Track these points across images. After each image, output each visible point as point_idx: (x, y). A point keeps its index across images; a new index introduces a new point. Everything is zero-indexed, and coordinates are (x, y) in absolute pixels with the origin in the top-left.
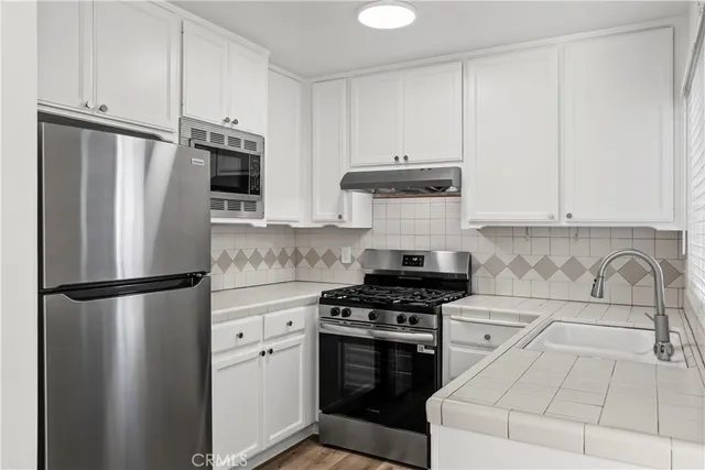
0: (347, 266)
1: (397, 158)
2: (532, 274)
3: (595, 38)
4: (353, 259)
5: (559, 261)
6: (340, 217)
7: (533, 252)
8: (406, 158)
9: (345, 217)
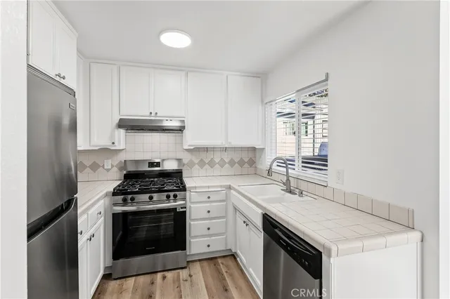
0: (108, 170)
1: (151, 113)
2: (207, 166)
3: (236, 75)
4: (112, 166)
5: (217, 160)
6: (113, 143)
7: (207, 157)
8: (156, 113)
9: (116, 144)
